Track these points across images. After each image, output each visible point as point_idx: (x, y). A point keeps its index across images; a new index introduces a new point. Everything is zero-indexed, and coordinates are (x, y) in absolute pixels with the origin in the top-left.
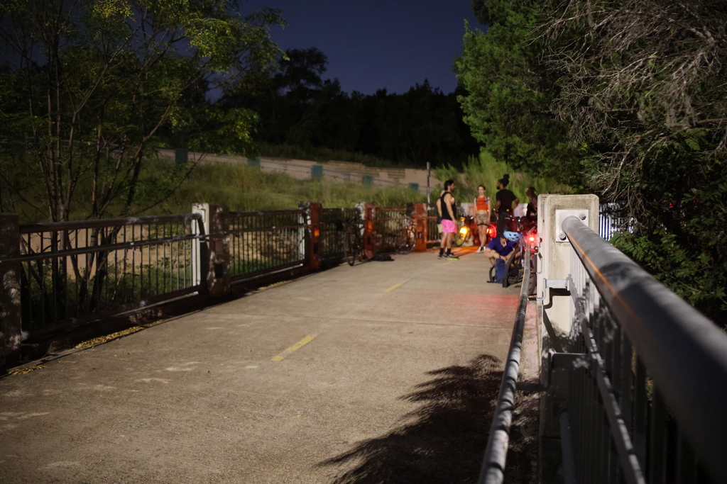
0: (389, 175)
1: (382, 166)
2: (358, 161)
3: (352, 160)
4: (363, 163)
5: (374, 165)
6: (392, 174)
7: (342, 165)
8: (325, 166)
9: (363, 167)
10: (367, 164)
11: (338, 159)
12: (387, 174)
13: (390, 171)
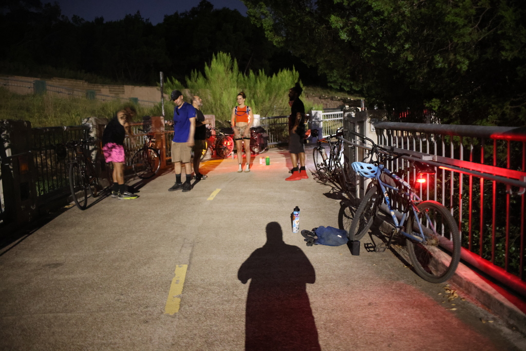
0: (110, 91)
1: (104, 83)
2: (81, 79)
3: (76, 78)
4: (86, 81)
5: (96, 83)
6: (112, 90)
7: (66, 82)
8: (49, 82)
9: (86, 84)
10: (90, 81)
11: (62, 76)
12: (108, 90)
13: (111, 87)
